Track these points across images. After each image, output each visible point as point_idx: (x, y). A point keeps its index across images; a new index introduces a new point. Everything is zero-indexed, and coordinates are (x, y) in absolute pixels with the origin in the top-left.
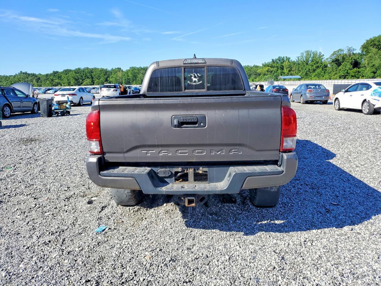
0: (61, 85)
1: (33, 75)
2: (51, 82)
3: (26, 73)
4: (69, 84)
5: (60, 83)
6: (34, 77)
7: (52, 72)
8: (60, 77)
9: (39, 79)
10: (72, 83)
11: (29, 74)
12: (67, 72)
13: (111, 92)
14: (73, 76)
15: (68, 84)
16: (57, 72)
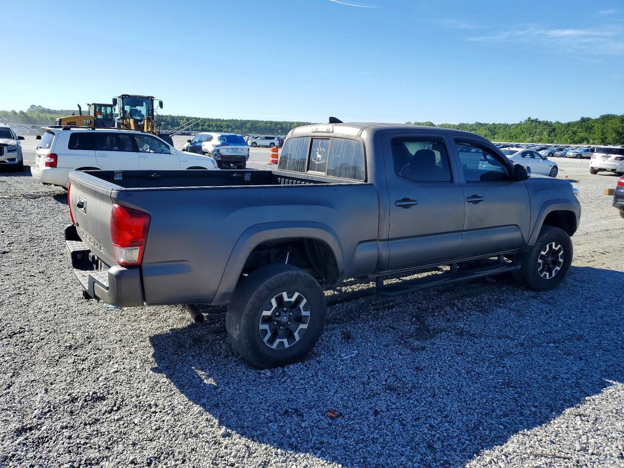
0: (588, 143)
1: (546, 124)
2: (571, 136)
3: (536, 121)
4: (602, 142)
5: (587, 139)
6: (546, 126)
7: (579, 119)
8: (591, 128)
9: (554, 130)
10: (610, 139)
11: (540, 123)
12: (606, 119)
13: (610, 161)
14: (614, 126)
15: (600, 141)
16: (588, 119)
